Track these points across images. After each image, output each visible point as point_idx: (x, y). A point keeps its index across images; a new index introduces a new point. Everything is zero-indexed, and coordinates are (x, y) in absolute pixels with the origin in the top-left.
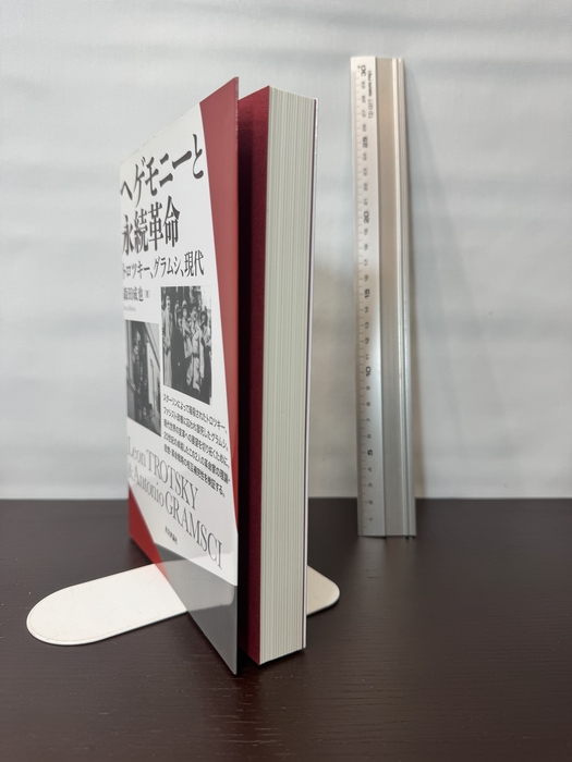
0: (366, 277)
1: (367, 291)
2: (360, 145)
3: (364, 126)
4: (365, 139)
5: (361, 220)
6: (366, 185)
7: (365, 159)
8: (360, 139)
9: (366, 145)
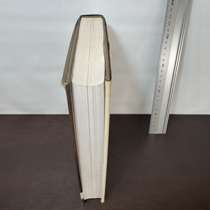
0: (164, 60)
1: (163, 65)
2: (170, 4)
5: (165, 38)
6: (169, 23)
7: (171, 11)
8: (171, 1)
9: (172, 4)
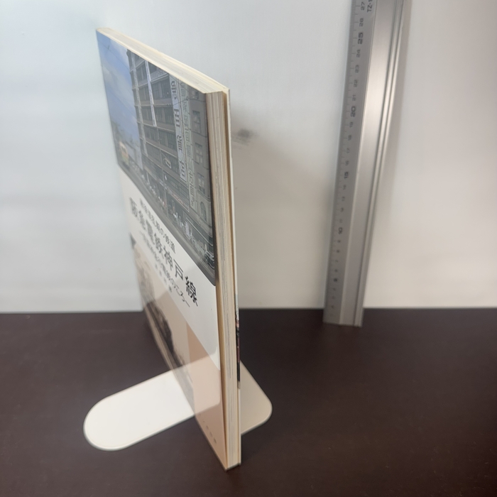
0: (347, 163)
1: (347, 174)
2: (356, 41)
3: (362, 20)
4: (361, 34)
5: (349, 114)
6: (356, 81)
7: (358, 55)
8: (356, 34)
9: (360, 41)
